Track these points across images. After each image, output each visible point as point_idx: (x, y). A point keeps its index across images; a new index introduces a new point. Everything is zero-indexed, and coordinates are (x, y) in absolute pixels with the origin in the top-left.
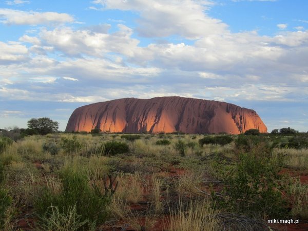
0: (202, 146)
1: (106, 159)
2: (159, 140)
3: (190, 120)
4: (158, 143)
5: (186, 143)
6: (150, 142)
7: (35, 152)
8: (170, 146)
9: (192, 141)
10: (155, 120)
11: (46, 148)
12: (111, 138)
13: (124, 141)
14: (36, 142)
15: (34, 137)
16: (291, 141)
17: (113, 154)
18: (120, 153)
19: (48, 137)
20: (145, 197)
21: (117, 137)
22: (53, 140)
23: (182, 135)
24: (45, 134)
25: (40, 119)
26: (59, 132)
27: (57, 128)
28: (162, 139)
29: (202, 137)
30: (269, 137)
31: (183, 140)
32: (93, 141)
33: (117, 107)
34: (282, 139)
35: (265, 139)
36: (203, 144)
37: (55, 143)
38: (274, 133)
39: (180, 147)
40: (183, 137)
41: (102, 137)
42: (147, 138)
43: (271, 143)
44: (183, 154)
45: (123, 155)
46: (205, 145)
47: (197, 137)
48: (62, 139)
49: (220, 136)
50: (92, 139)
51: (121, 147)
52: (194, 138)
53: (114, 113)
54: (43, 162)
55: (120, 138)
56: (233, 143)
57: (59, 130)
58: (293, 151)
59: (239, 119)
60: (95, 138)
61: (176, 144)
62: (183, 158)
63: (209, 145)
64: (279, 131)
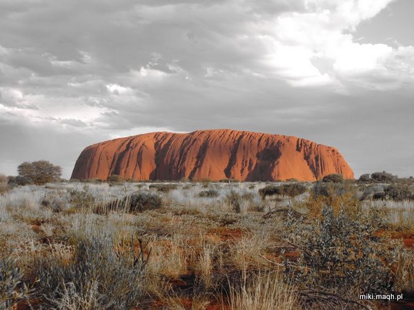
0: (264, 199)
1: (131, 218)
2: (203, 190)
3: (246, 162)
4: (201, 195)
5: (241, 194)
6: (190, 193)
7: (30, 209)
8: (218, 198)
9: (249, 191)
10: (197, 162)
11: (45, 204)
12: (136, 189)
13: (154, 192)
14: (31, 195)
15: (27, 187)
16: (387, 190)
17: (141, 210)
18: (150, 209)
19: (46, 187)
20: (189, 269)
21: (144, 187)
22: (54, 192)
23: (235, 184)
24: (43, 183)
25: (34, 163)
26: (63, 181)
27: (60, 175)
28: (207, 190)
29: (263, 186)
30: (356, 185)
31: (237, 190)
32: (110, 193)
33: (143, 145)
34: (374, 187)
35: (351, 188)
36: (265, 195)
37: (58, 197)
38: (363, 179)
39: (234, 199)
40: (236, 186)
41: (123, 187)
42: (187, 188)
43: (360, 194)
44: (237, 209)
45: (154, 212)
46: (267, 197)
47: (257, 186)
48: (69, 190)
49: (288, 183)
50: (109, 191)
51: (152, 201)
52: (252, 187)
53: (139, 153)
54: (43, 222)
55: (148, 188)
56: (307, 194)
57: (62, 177)
58: (391, 204)
59: (314, 161)
60: (112, 188)
61: (228, 196)
62: (239, 215)
63: (274, 197)
64: (370, 177)
